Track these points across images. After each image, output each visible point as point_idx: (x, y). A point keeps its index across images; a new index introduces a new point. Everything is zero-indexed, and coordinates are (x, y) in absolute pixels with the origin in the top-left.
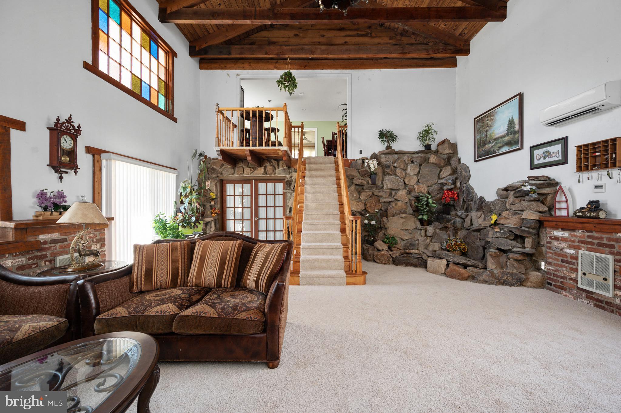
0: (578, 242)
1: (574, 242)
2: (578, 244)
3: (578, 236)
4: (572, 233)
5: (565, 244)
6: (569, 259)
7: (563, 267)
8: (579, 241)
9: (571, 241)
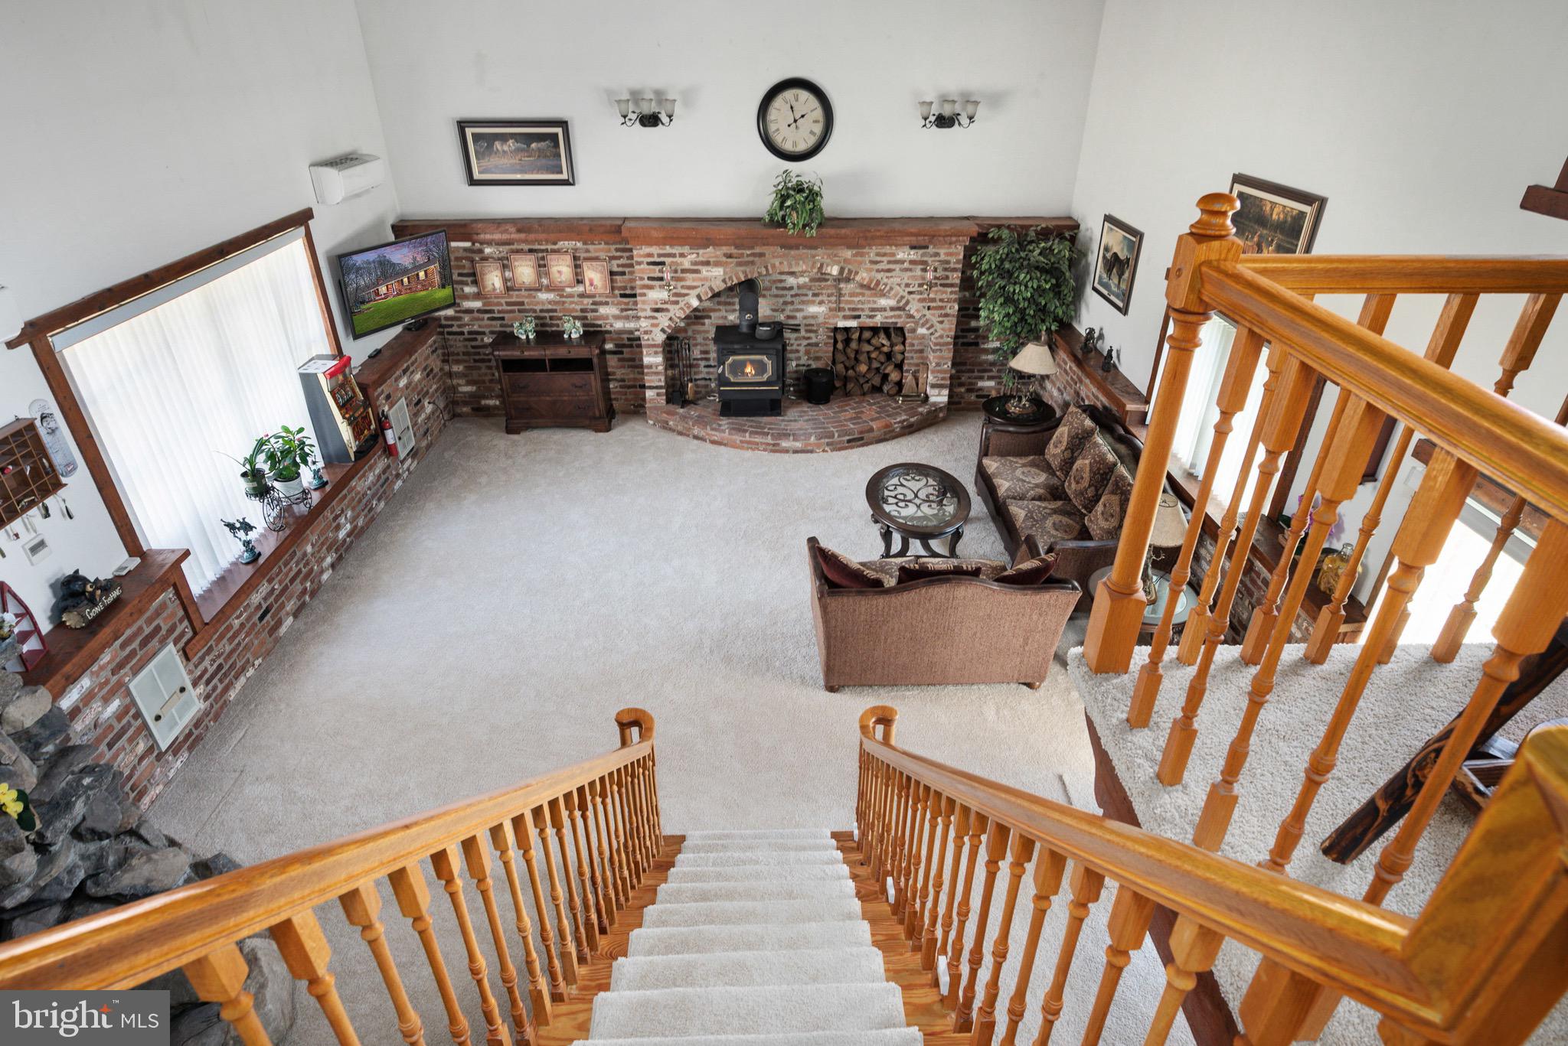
0: (113, 674)
1: (107, 682)
2: (115, 679)
3: (108, 663)
4: (95, 668)
5: (94, 706)
6: (118, 727)
7: (118, 756)
8: (114, 672)
9: (102, 686)
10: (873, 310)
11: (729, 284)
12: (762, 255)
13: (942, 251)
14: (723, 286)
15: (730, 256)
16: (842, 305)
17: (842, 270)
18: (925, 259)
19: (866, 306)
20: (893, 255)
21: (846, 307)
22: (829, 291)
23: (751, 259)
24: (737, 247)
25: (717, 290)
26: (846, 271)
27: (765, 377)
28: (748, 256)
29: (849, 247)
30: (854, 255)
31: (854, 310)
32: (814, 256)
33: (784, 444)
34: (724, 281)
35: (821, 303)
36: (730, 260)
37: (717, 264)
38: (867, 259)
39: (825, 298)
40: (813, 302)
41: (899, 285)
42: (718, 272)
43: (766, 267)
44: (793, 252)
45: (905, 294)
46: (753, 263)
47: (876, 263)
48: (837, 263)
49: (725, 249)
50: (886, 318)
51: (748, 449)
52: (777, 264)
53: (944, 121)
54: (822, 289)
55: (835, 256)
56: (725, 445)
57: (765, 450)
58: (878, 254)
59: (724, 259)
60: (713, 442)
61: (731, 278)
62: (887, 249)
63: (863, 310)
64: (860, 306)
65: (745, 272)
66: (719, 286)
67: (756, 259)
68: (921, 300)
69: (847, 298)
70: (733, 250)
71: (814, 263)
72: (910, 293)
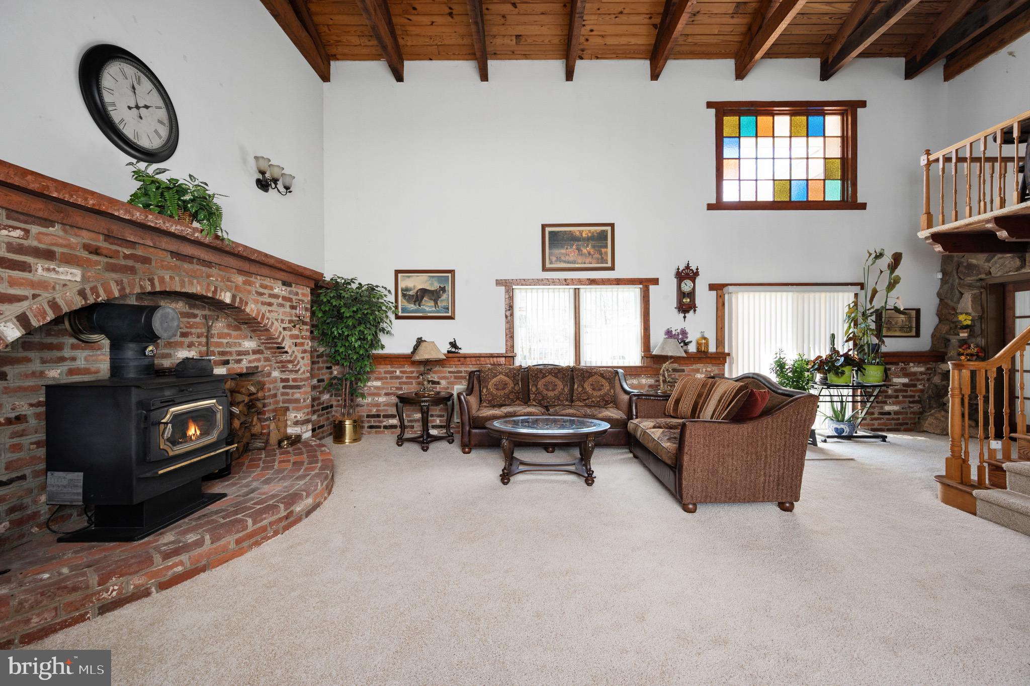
10: (240, 353)
11: (91, 301)
12: (146, 260)
13: (300, 291)
14: (79, 303)
15: (96, 251)
16: (212, 349)
17: (234, 297)
18: (291, 296)
19: (233, 349)
20: (272, 288)
21: (217, 350)
22: (199, 331)
23: (130, 263)
24: (108, 237)
25: (65, 309)
26: (238, 300)
27: (212, 438)
28: (126, 257)
29: (241, 272)
30: (245, 283)
31: (223, 353)
32: (208, 276)
33: (298, 508)
34: (82, 293)
35: (190, 345)
36: (94, 258)
37: (69, 260)
38: (253, 289)
39: (195, 339)
40: (180, 345)
41: (277, 320)
42: (72, 275)
43: (151, 280)
44: (186, 266)
45: (281, 329)
46: (133, 270)
47: (261, 294)
48: (229, 289)
49: (86, 237)
50: (250, 362)
51: (250, 547)
52: (167, 278)
53: (264, 184)
54: (191, 327)
55: (229, 280)
56: (203, 569)
57: (276, 533)
58: (262, 286)
59: (85, 254)
60: (164, 586)
61: (94, 290)
62: (268, 282)
63: (230, 353)
64: (228, 349)
65: (119, 283)
66: (71, 301)
67: (138, 265)
68: (292, 337)
69: (215, 340)
70: (101, 243)
71: (209, 285)
72: (284, 329)
